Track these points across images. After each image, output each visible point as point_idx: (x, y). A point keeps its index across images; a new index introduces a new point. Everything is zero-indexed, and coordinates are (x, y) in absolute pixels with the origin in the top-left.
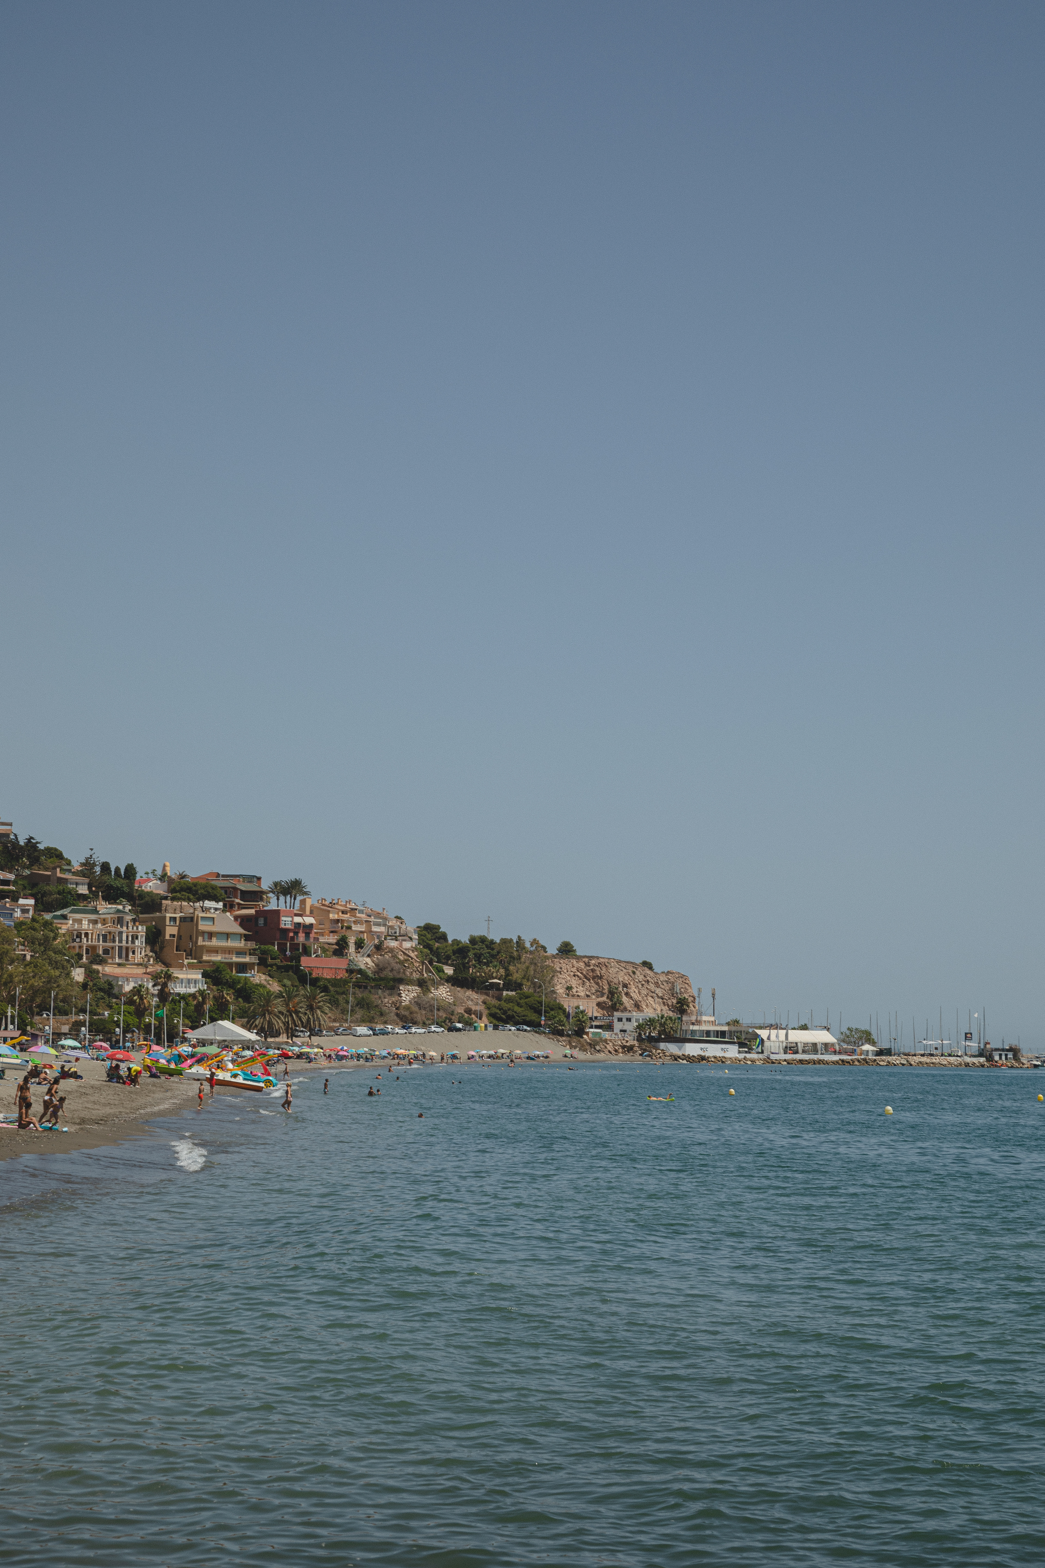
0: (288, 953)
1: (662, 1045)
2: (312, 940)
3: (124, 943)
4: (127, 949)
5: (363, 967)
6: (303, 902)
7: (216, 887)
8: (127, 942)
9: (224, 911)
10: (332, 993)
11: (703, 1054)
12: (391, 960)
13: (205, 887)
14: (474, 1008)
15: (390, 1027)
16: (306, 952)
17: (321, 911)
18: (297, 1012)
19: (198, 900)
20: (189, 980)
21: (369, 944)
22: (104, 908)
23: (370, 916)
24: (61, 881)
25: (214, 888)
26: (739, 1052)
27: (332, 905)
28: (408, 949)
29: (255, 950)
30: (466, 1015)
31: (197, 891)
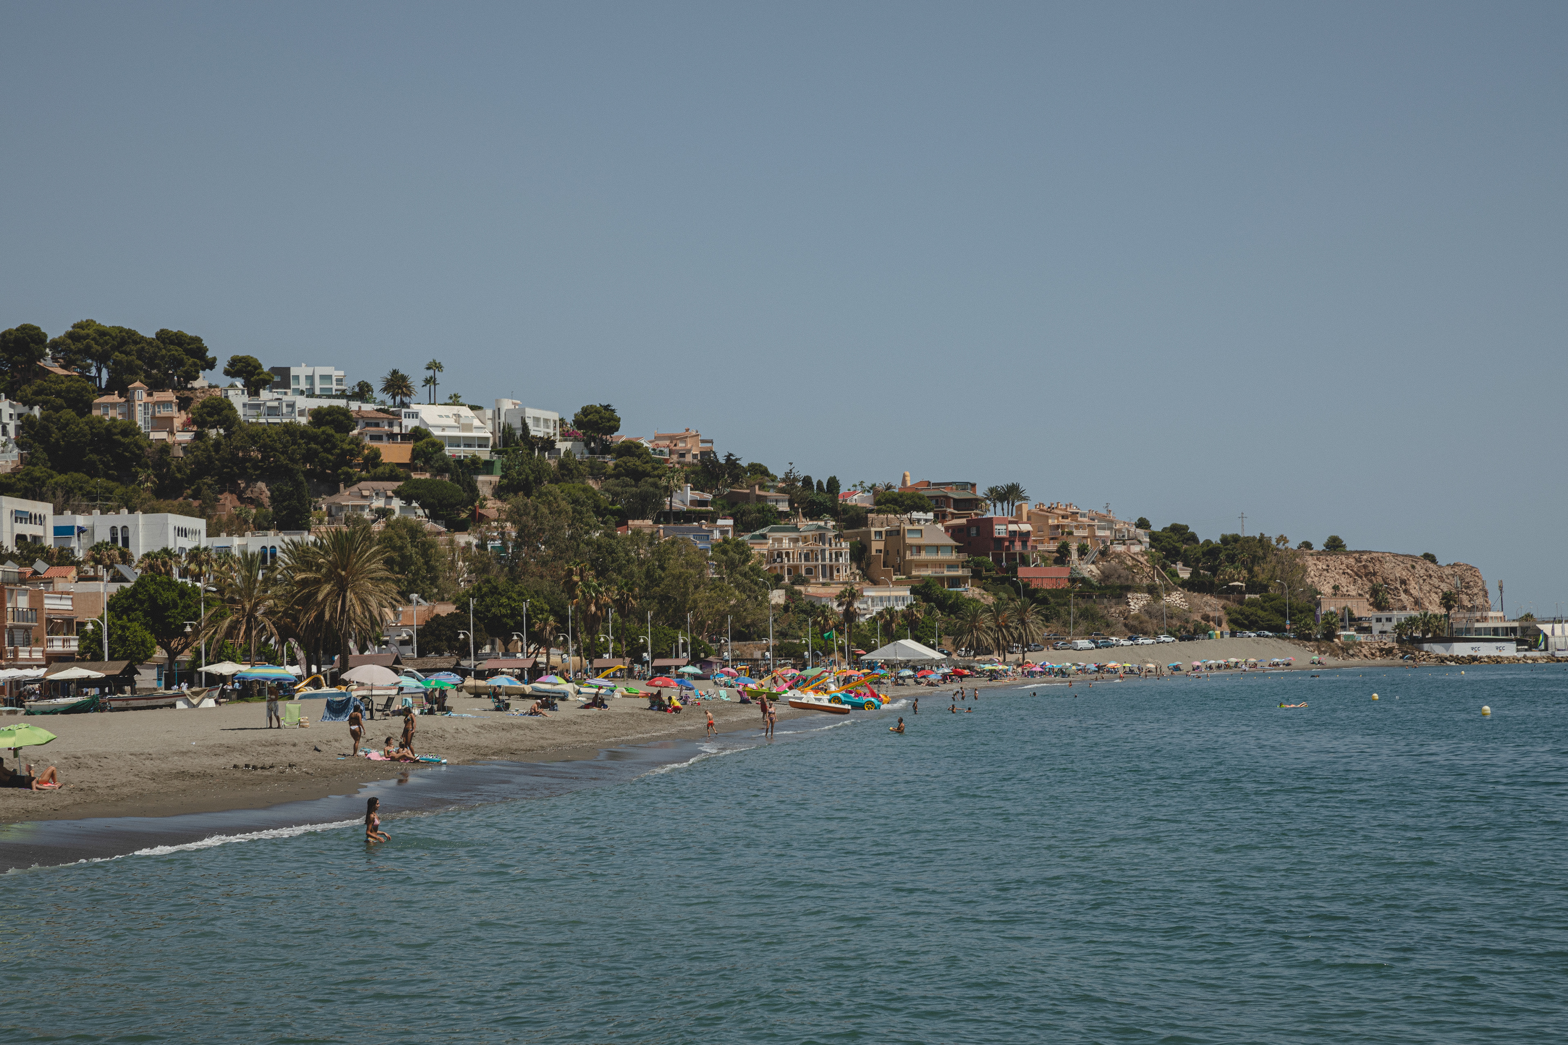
0: (1004, 563)
1: (1426, 647)
2: (1029, 548)
3: (827, 561)
4: (831, 567)
5: (1087, 575)
6: (1020, 508)
7: (923, 497)
8: (831, 560)
9: (935, 522)
10: (1052, 604)
11: (1474, 654)
12: (1118, 567)
13: (912, 497)
14: (1212, 614)
15: (1114, 638)
16: (1025, 561)
17: (1039, 517)
18: (1007, 627)
19: (906, 512)
20: (896, 597)
21: (1094, 550)
22: (804, 523)
23: (1094, 520)
24: (760, 498)
25: (921, 498)
26: (1518, 650)
27: (1051, 509)
28: (1137, 554)
29: (968, 562)
30: (1203, 622)
31: (903, 502)
